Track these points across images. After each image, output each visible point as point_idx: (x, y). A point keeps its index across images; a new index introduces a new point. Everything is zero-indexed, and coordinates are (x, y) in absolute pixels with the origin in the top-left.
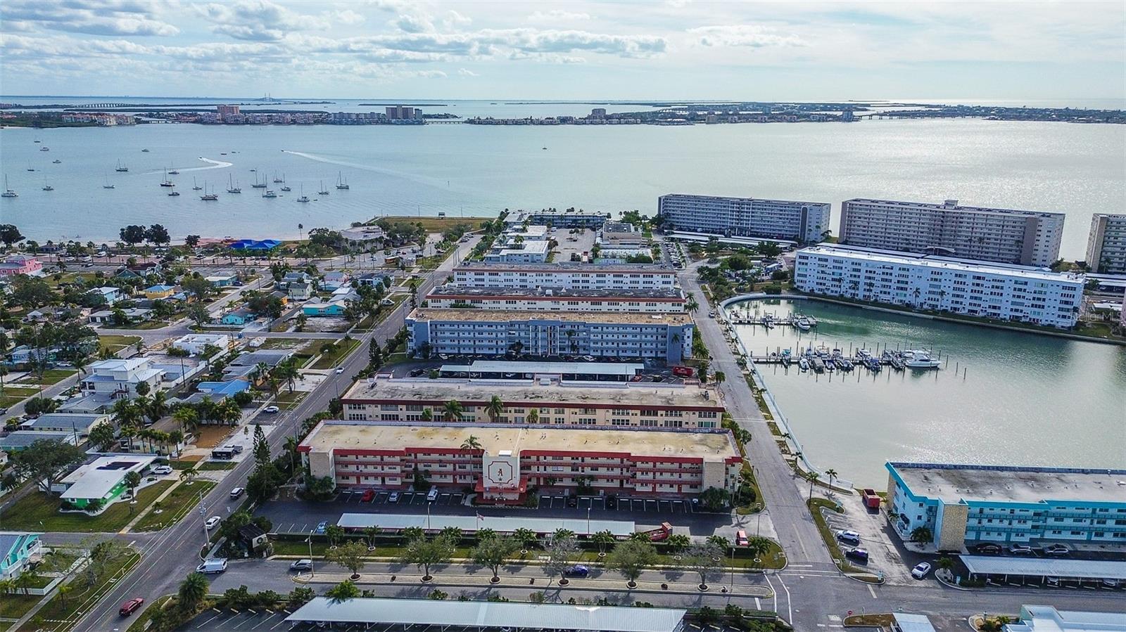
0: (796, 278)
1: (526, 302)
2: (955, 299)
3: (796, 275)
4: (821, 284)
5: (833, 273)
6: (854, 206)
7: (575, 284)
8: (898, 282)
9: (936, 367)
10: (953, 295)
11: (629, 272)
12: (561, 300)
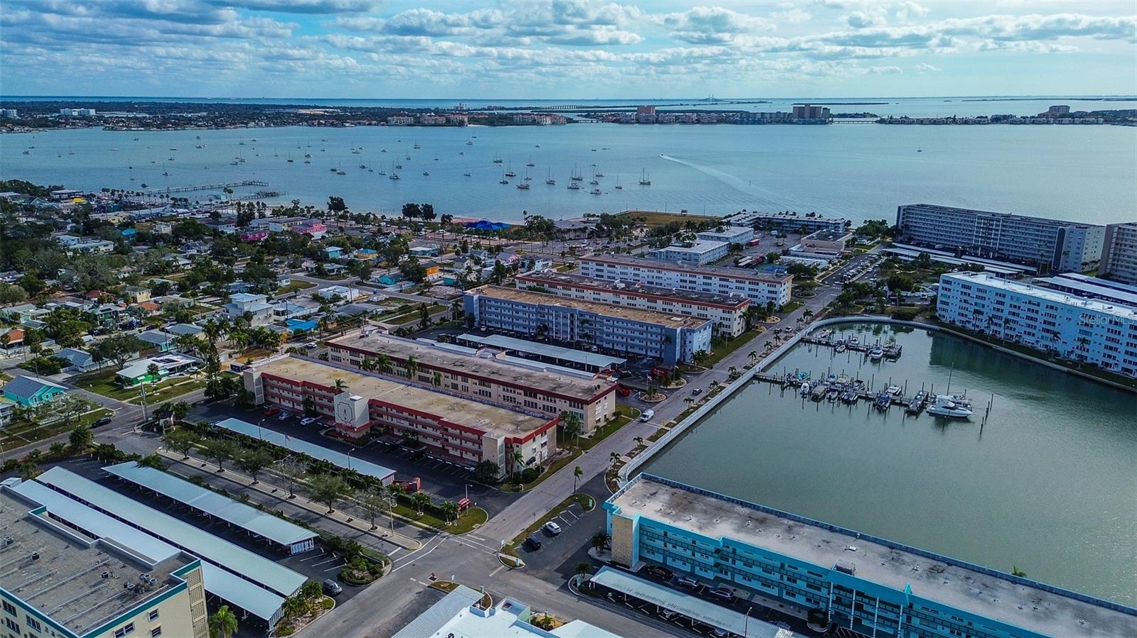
0: (939, 305)
1: (592, 292)
2: (1108, 352)
3: (938, 302)
4: (963, 315)
5: (976, 304)
6: (1126, 231)
7: (683, 284)
8: (1045, 322)
9: (966, 417)
10: (1106, 347)
11: (734, 277)
12: (622, 294)
